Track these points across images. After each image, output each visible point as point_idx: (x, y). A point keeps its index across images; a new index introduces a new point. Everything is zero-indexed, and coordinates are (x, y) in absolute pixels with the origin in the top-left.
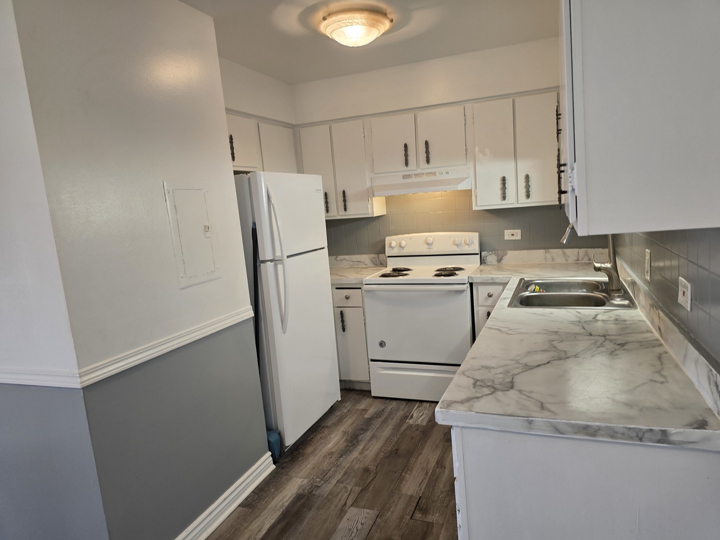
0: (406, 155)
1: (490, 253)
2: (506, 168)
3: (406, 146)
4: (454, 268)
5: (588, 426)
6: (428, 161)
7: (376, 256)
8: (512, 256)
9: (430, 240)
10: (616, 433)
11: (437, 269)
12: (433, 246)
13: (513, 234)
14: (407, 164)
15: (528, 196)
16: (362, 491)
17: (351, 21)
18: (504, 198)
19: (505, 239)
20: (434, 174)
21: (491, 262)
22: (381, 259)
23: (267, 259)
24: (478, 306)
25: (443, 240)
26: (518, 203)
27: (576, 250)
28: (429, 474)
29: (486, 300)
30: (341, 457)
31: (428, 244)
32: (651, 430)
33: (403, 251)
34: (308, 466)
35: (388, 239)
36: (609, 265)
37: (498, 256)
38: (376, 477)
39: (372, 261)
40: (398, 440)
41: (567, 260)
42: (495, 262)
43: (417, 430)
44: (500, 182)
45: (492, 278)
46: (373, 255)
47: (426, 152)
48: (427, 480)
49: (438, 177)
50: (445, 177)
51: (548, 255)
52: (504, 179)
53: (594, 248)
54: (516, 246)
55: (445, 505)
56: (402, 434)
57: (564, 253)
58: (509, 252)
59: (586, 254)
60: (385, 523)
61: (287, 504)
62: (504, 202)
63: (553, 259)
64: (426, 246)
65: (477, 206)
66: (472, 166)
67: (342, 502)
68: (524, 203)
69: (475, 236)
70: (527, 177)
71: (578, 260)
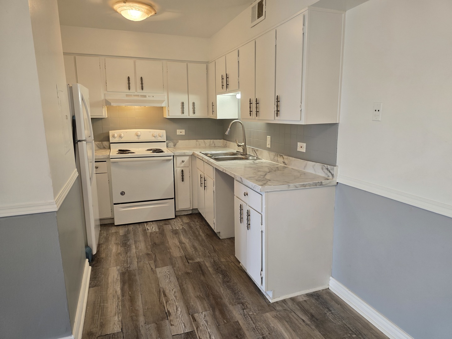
0: (129, 83)
1: (170, 141)
2: (183, 98)
3: (129, 78)
4: (156, 149)
5: (304, 184)
6: (142, 89)
7: (101, 142)
8: (181, 143)
9: (139, 134)
10: (311, 185)
11: (147, 149)
12: (141, 137)
13: (181, 132)
14: (129, 89)
15: (194, 113)
16: (155, 262)
17: (139, 8)
18: (183, 113)
19: (177, 134)
20: (145, 96)
21: (171, 146)
22: (104, 145)
23: (83, 139)
24: (177, 167)
25: (146, 134)
26: (189, 116)
27: (209, 140)
28: (180, 247)
29: (181, 163)
30: (127, 253)
31: (137, 136)
32: (319, 182)
33: (121, 140)
34: (112, 262)
35: (111, 133)
36: (243, 144)
37: (174, 143)
38: (156, 255)
39: (97, 146)
40: (151, 239)
41: (205, 145)
42: (173, 146)
43: (156, 233)
44: (181, 105)
45: (184, 153)
46: (98, 142)
47: (141, 83)
48: (182, 250)
49: (147, 98)
50: (151, 98)
51: (197, 142)
52: (183, 103)
53: (217, 139)
54: (182, 138)
55: (198, 255)
56: (150, 237)
57: (204, 141)
58: (180, 141)
59: (213, 142)
60: (179, 268)
61: (119, 278)
62: (183, 115)
63: (200, 145)
64: (136, 137)
65: (169, 116)
66: (166, 94)
67: (150, 269)
68: (192, 116)
69: (163, 132)
70: (194, 103)
71: (210, 145)
